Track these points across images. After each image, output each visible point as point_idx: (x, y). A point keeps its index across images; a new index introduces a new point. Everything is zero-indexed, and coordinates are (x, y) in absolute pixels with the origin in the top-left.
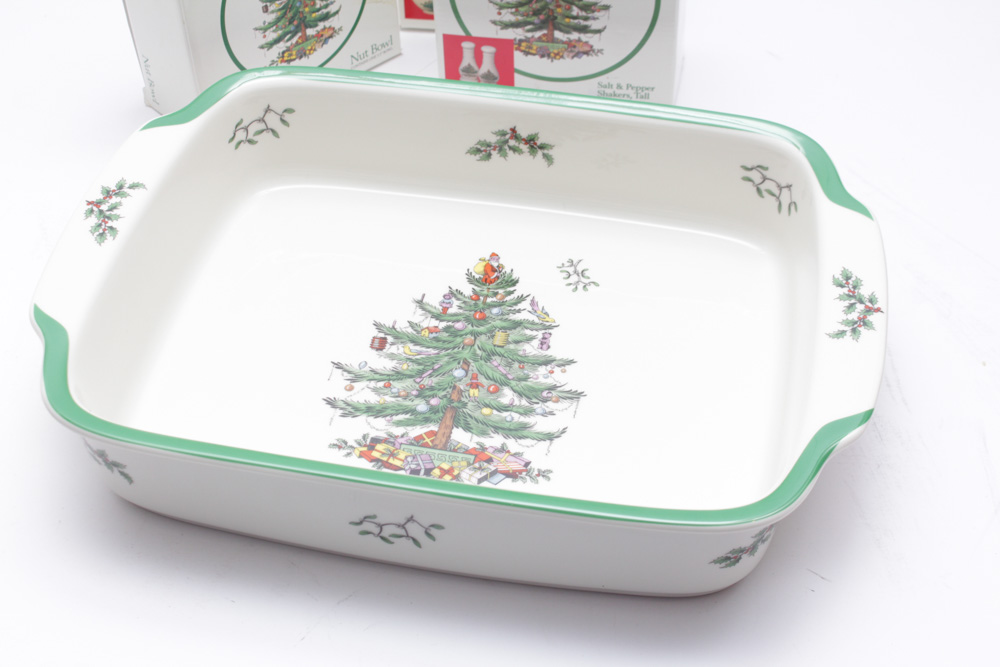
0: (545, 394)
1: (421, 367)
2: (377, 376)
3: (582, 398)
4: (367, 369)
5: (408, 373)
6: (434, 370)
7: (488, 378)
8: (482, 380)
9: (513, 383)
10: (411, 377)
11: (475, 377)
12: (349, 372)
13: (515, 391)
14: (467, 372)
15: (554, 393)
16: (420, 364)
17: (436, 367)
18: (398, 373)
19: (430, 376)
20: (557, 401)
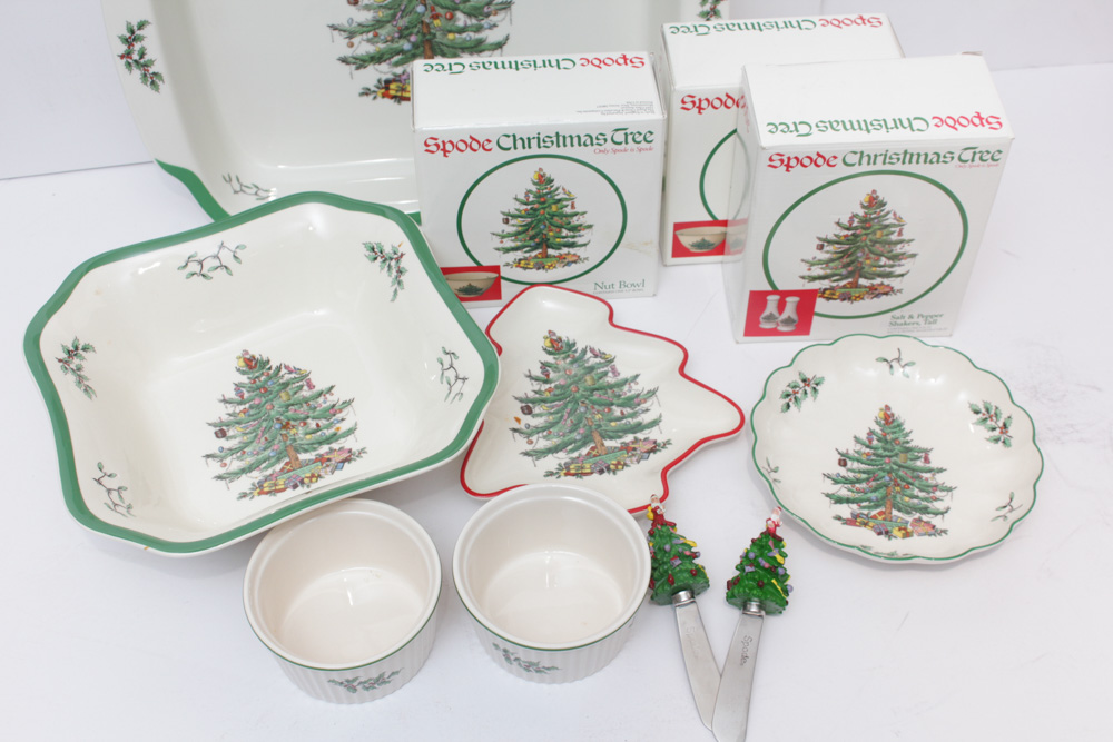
0: (486, 10)
1: (392, 11)
2: (365, 29)
3: (513, 7)
4: (354, 25)
5: (385, 19)
6: (403, 11)
7: (442, 7)
8: (439, 10)
9: (461, 6)
10: (388, 22)
11: (433, 10)
12: (344, 31)
13: (465, 13)
14: (425, 5)
15: (492, 7)
16: (390, 9)
17: (403, 7)
18: (378, 21)
19: (402, 17)
20: (496, 14)
